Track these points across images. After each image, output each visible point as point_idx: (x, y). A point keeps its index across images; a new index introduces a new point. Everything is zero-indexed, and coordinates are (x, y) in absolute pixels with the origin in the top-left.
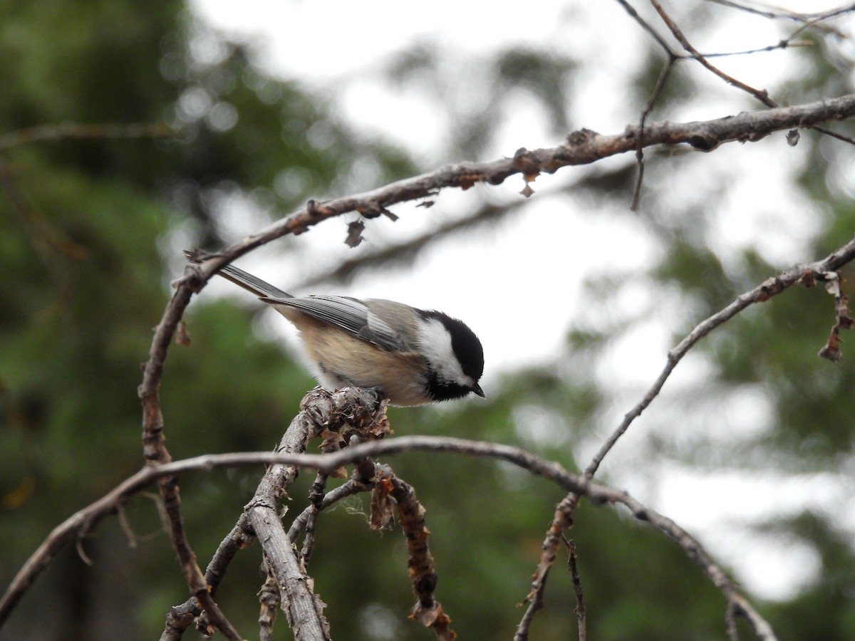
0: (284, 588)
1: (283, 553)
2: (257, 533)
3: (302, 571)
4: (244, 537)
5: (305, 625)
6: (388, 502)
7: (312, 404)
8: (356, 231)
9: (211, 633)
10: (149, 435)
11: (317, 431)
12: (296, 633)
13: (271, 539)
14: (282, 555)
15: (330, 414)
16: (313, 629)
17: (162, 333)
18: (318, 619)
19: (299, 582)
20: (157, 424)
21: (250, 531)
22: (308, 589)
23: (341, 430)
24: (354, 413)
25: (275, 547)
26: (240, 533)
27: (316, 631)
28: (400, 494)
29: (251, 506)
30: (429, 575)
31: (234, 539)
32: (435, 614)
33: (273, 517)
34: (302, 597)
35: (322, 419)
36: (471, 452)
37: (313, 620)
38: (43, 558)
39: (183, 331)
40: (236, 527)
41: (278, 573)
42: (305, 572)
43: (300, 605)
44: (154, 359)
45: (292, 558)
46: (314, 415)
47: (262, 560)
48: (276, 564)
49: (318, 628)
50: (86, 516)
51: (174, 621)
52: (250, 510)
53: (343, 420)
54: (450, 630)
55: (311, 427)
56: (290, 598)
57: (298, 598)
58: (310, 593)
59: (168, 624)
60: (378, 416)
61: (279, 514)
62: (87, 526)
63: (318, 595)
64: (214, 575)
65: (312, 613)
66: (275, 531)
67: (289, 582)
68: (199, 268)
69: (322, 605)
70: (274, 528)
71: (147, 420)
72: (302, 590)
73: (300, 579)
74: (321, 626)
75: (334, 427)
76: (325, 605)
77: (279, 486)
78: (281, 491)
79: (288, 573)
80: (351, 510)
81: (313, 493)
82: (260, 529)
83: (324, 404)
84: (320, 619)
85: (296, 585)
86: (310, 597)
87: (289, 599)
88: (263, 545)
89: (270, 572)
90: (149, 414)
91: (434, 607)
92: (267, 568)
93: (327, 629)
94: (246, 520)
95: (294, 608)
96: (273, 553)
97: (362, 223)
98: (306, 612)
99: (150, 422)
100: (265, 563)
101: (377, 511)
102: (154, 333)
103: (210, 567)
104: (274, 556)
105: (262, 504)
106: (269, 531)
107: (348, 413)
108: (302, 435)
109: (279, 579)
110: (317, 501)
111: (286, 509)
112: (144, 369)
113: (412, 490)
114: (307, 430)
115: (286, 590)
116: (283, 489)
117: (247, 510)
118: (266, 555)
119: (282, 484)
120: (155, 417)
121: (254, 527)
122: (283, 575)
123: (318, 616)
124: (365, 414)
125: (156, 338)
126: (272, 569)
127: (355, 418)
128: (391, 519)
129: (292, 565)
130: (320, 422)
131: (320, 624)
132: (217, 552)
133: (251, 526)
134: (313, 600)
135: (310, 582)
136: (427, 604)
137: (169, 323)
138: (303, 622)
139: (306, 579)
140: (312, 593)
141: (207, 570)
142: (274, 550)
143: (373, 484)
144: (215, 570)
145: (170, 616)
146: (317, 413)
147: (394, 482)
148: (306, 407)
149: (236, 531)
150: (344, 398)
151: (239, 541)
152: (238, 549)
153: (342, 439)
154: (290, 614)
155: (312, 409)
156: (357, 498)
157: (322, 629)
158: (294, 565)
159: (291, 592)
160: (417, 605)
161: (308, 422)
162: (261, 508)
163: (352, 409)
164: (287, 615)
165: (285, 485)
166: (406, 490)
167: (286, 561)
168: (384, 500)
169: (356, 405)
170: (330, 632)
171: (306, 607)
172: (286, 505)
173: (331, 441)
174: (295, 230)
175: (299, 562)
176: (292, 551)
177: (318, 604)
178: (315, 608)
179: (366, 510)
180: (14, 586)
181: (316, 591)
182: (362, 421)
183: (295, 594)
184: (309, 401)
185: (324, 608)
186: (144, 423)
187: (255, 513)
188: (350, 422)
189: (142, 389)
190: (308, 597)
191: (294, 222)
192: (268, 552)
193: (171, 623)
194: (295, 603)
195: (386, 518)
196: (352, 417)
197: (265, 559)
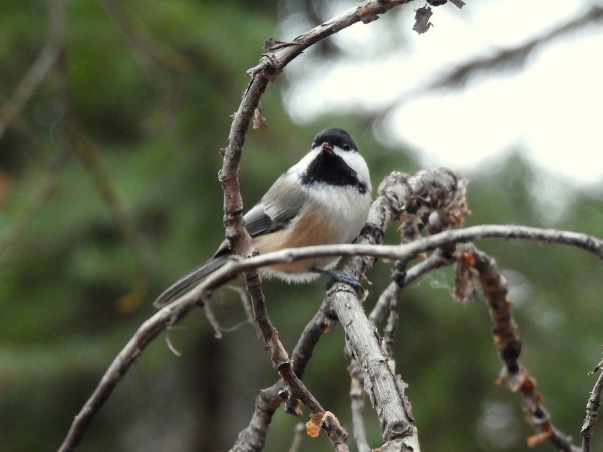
0: (366, 370)
1: (364, 336)
2: (339, 318)
3: (383, 353)
4: (327, 322)
5: (388, 405)
6: (471, 275)
7: (389, 189)
8: (424, 17)
9: (300, 414)
10: (229, 217)
11: (395, 216)
12: (379, 413)
13: (353, 323)
14: (364, 338)
15: (406, 198)
16: (395, 408)
17: (238, 120)
18: (400, 400)
19: (381, 364)
20: (237, 207)
21: (333, 316)
22: (390, 371)
23: (419, 212)
24: (431, 196)
25: (357, 331)
26: (324, 318)
27: (398, 411)
28: (482, 266)
29: (332, 292)
30: (514, 342)
31: (317, 323)
32: (521, 378)
33: (354, 301)
34: (384, 378)
35: (399, 204)
36: (541, 238)
37: (395, 400)
38: (133, 351)
39: (260, 117)
40: (319, 312)
41: (360, 356)
42: (387, 353)
43: (382, 386)
44: (233, 144)
45: (373, 341)
46: (391, 201)
47: (344, 344)
48: (358, 347)
49: (400, 407)
50: (173, 309)
51: (264, 404)
52: (332, 295)
53: (420, 203)
54: (537, 392)
55: (388, 212)
56: (372, 379)
57: (380, 379)
58: (392, 374)
59: (258, 407)
60: (456, 197)
61: (359, 297)
62: (173, 319)
63: (399, 376)
64: (300, 359)
65: (394, 393)
66: (356, 315)
67: (371, 364)
68: (274, 56)
69: (403, 386)
70: (355, 312)
71: (227, 202)
72: (383, 371)
73: (381, 361)
74: (403, 406)
75: (412, 209)
76: (406, 385)
77: (359, 271)
78: (361, 276)
79: (370, 355)
80: (435, 284)
81: (395, 272)
82: (342, 313)
83: (401, 190)
84: (402, 399)
85: (377, 367)
86: (392, 377)
87: (372, 381)
88: (345, 329)
89: (353, 355)
90: (229, 197)
91: (520, 372)
92: (350, 351)
93: (409, 409)
94: (328, 306)
95: (377, 389)
96: (355, 337)
97: (430, 9)
98: (389, 393)
99: (231, 204)
100: (348, 346)
101: (460, 283)
102: (232, 119)
103: (296, 350)
104: (356, 340)
105: (344, 289)
106: (350, 315)
107: (425, 196)
108: (380, 221)
109: (361, 362)
110: (400, 280)
111: (367, 293)
112: (223, 154)
113: (493, 262)
114: (385, 215)
115: (368, 372)
116: (363, 274)
117: (329, 295)
118: (348, 339)
119: (362, 269)
120: (235, 200)
121: (337, 312)
122: (365, 358)
123: (400, 396)
124: (442, 195)
125: (234, 124)
126: (355, 352)
127: (432, 199)
128: (474, 292)
129: (374, 348)
130: (397, 208)
131: (403, 404)
132: (302, 336)
133: (334, 311)
134: (395, 381)
135: (392, 363)
136: (513, 370)
137: (245, 110)
138: (386, 402)
139: (387, 360)
140: (394, 374)
141: (293, 354)
142: (356, 334)
143: (455, 259)
144: (301, 353)
145: (260, 399)
146: (394, 199)
147: (475, 256)
148: (384, 193)
149: (319, 316)
150: (420, 182)
151: (323, 326)
152: (321, 333)
153: (420, 221)
154: (373, 394)
155: (389, 195)
156: (441, 272)
157: (404, 408)
158: (375, 347)
159: (374, 373)
160: (504, 371)
161: (385, 207)
162: (342, 293)
163: (428, 192)
164: (371, 396)
165: (365, 270)
166: (487, 263)
167: (367, 344)
168: (466, 274)
169: (432, 188)
170: (412, 410)
171: (389, 388)
172: (366, 289)
173: (409, 224)
174: (365, 18)
175: (380, 344)
176: (373, 334)
177: (399, 384)
178: (397, 389)
179: (450, 284)
180: (105, 379)
181: (397, 372)
182: (440, 202)
183: (377, 375)
184: (387, 186)
185: (405, 389)
186: (225, 206)
187: (336, 298)
188: (428, 205)
189: (222, 173)
190: (390, 378)
191: (364, 10)
192: (350, 336)
193: (260, 406)
194: (377, 384)
195: (469, 290)
196: (428, 199)
197: (347, 343)
